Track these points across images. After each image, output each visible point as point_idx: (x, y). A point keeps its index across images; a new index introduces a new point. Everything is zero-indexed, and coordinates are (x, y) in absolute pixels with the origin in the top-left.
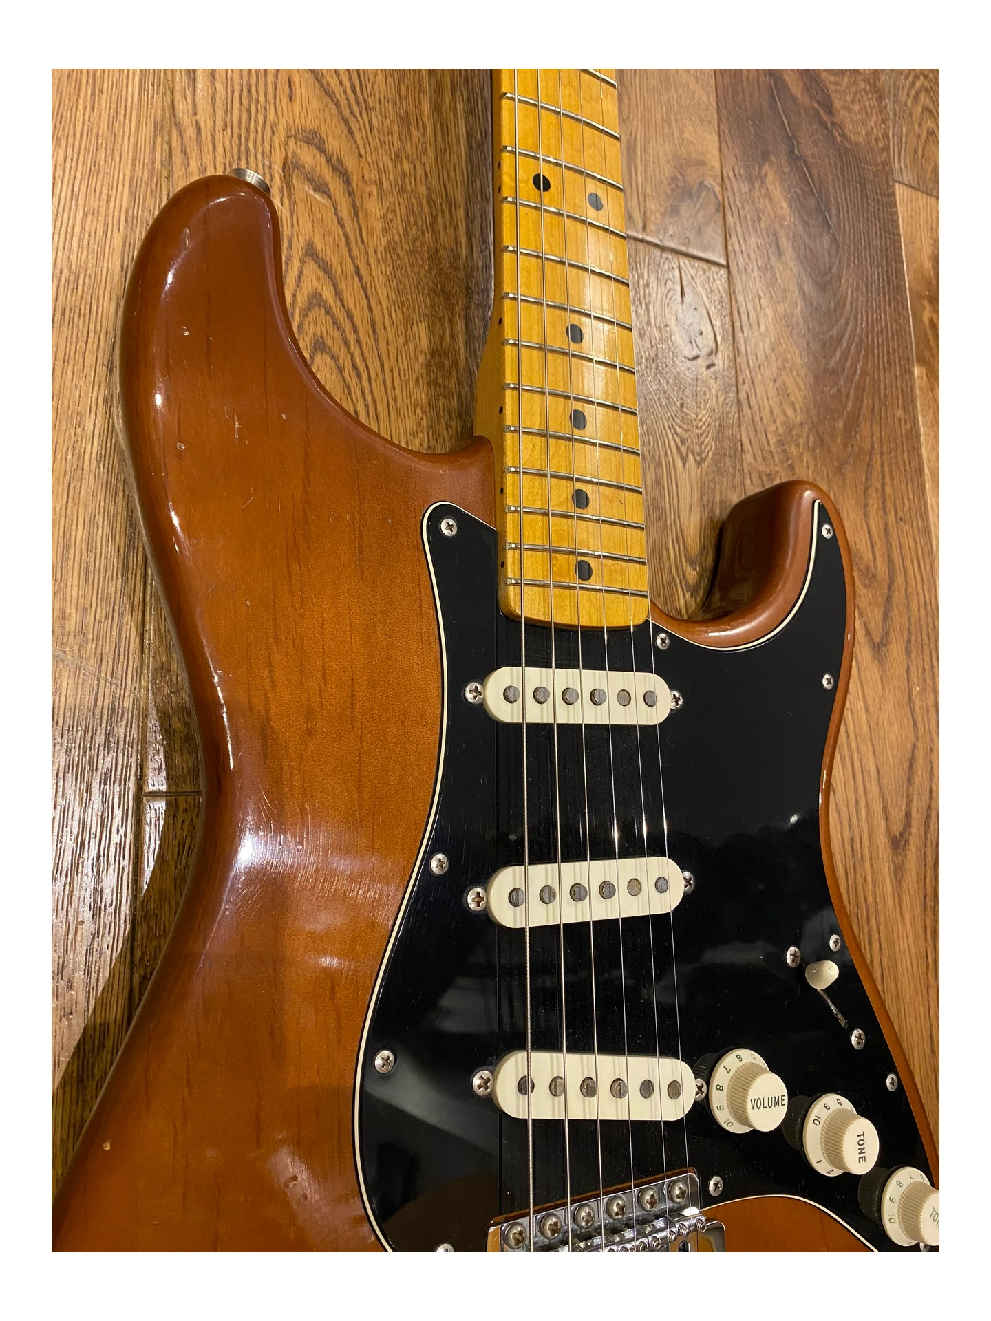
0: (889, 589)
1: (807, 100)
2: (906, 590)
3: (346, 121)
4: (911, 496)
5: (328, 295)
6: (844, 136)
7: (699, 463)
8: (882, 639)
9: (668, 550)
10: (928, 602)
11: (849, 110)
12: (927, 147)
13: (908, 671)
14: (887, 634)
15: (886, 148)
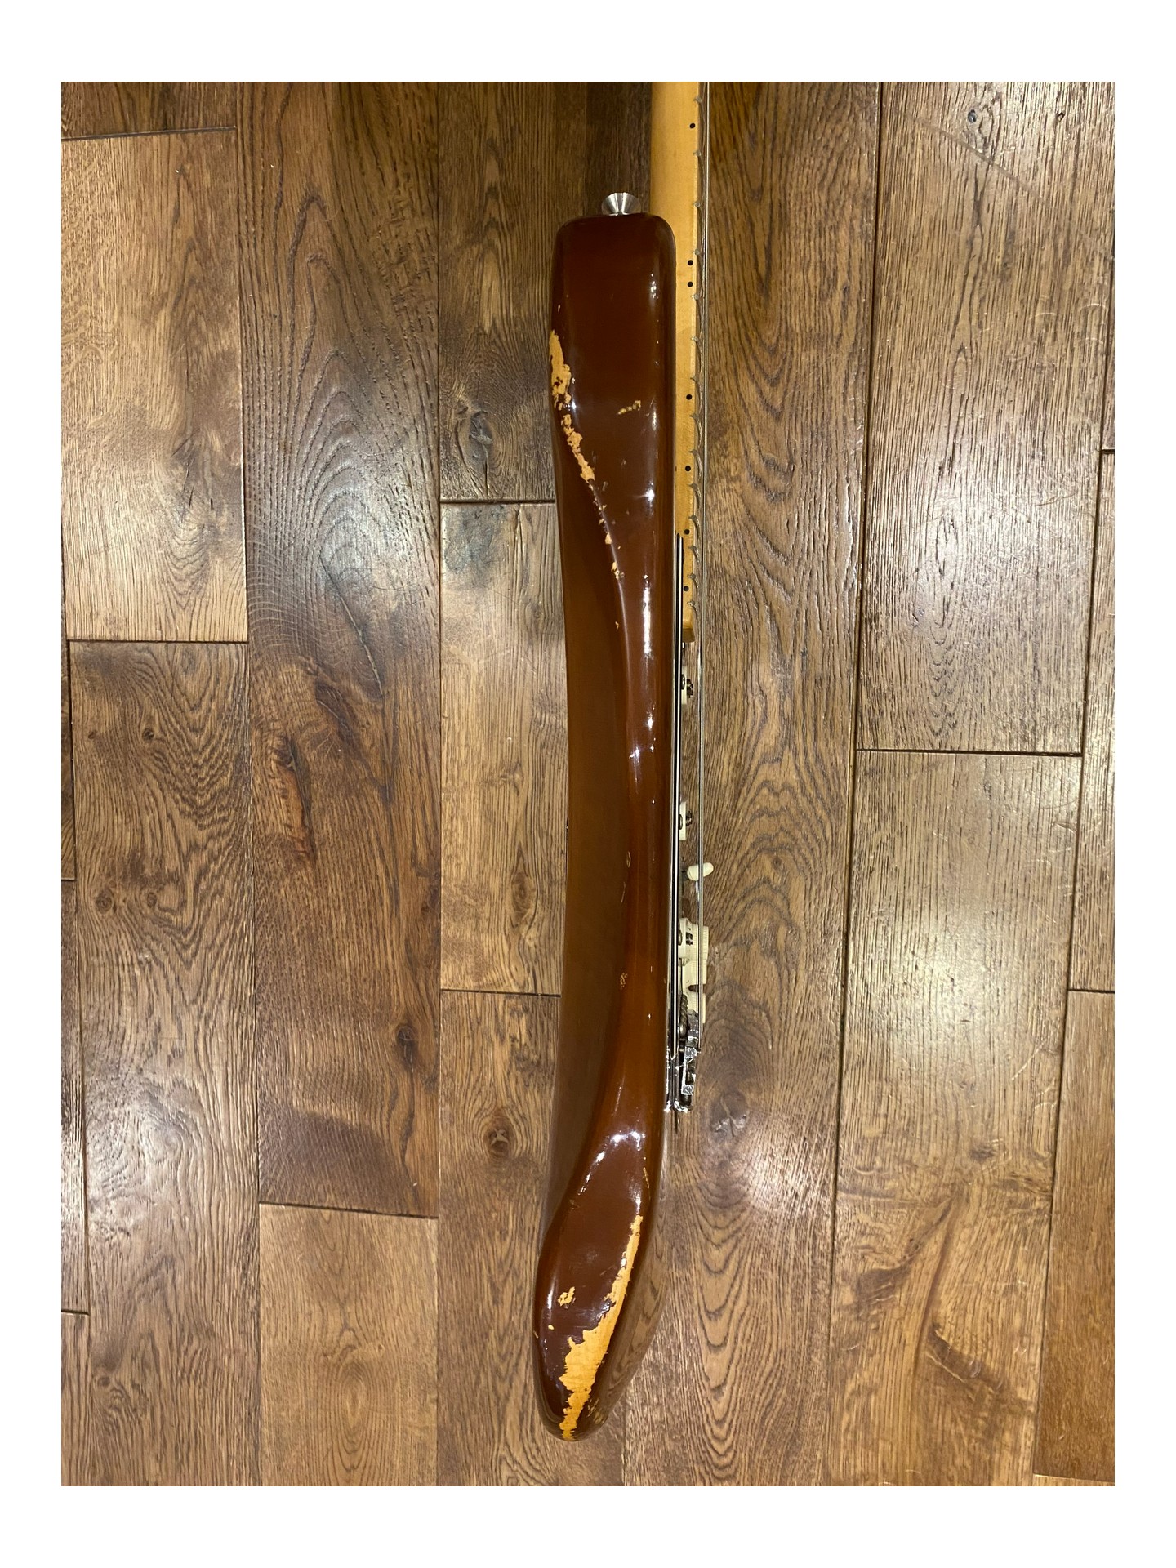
0: (295, 252)
1: (345, 683)
2: (276, 253)
3: (753, 519)
4: (261, 341)
5: (767, 389)
6: (304, 666)
7: (481, 327)
8: (308, 206)
9: (513, 253)
10: (252, 246)
11: (296, 694)
12: (202, 690)
13: (282, 179)
14: (302, 211)
15: (254, 671)
